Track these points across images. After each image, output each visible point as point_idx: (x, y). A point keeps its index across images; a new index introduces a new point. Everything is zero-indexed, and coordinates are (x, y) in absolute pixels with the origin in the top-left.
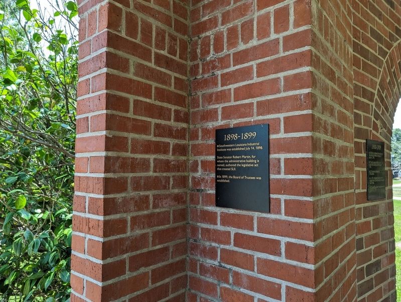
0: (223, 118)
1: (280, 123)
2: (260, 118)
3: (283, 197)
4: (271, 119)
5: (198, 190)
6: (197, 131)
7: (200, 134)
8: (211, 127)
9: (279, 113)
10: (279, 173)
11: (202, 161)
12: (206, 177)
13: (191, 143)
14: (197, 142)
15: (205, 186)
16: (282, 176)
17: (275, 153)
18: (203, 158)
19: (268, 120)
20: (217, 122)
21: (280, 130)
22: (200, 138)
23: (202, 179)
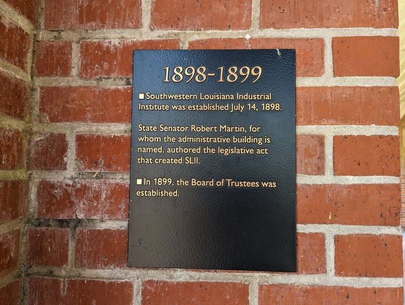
0: (157, 23)
1: (322, 52)
2: (271, 33)
3: (330, 231)
4: (300, 40)
5: (62, 223)
6: (65, 49)
7: (76, 59)
8: (116, 42)
9: (322, 26)
10: (320, 170)
11: (80, 139)
12: (95, 184)
13: (39, 82)
14: (62, 82)
15: (91, 210)
16: (328, 178)
17: (310, 123)
18: (84, 128)
19: (292, 40)
20: (137, 31)
21: (323, 67)
22: (74, 72)
23: (78, 190)
